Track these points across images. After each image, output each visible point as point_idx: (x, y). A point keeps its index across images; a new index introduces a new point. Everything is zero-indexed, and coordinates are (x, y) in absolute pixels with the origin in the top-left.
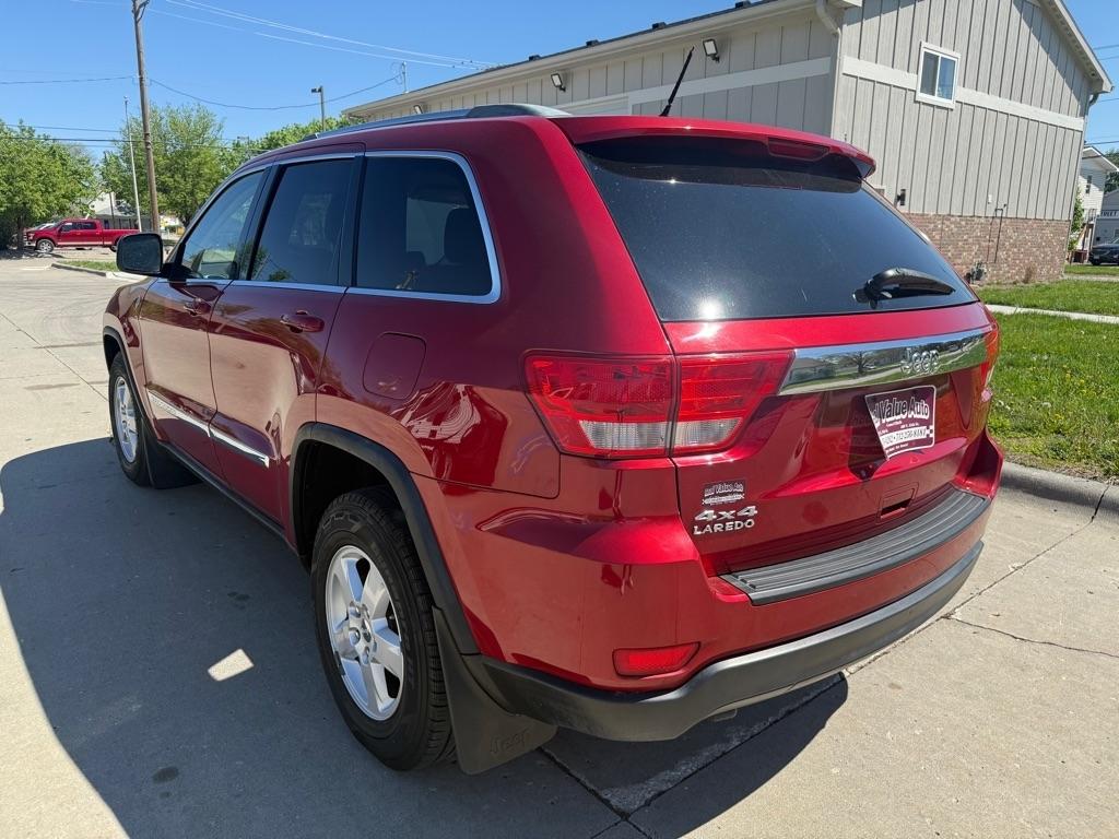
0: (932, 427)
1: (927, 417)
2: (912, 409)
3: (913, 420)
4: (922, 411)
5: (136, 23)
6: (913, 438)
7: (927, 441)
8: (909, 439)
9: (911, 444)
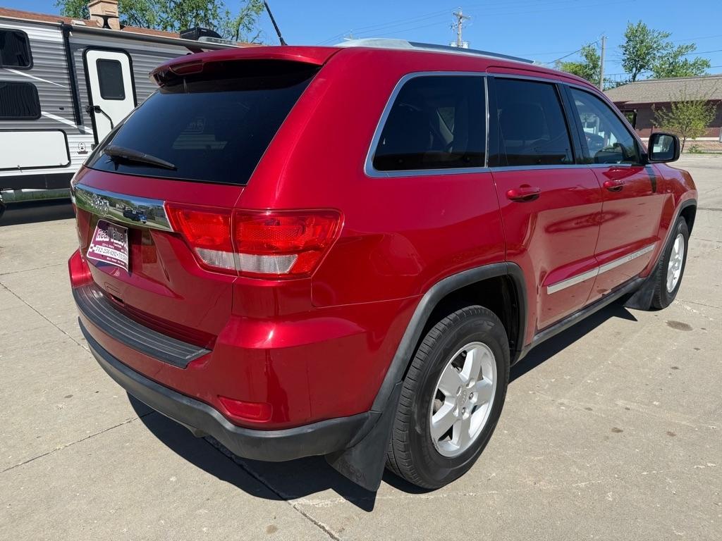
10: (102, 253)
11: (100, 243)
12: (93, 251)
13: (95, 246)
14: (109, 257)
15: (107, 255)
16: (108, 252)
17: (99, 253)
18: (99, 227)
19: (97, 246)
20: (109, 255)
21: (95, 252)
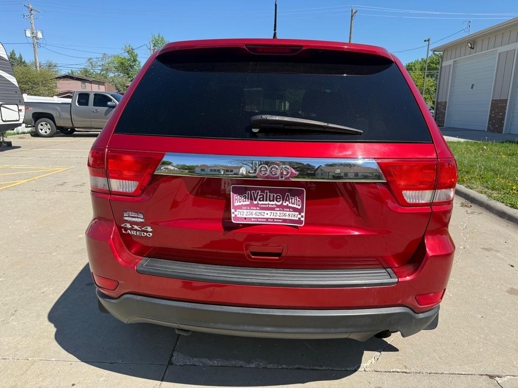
0: (303, 214)
1: (299, 207)
2: (289, 201)
3: (287, 207)
4: (295, 203)
5: (351, 21)
6: (287, 218)
7: (299, 221)
8: (284, 218)
9: (285, 221)
10: (245, 216)
11: (240, 207)
12: (236, 215)
13: (236, 211)
14: (254, 218)
15: (250, 216)
16: (252, 214)
17: (241, 216)
18: (235, 192)
19: (238, 210)
20: (254, 216)
21: (238, 216)
